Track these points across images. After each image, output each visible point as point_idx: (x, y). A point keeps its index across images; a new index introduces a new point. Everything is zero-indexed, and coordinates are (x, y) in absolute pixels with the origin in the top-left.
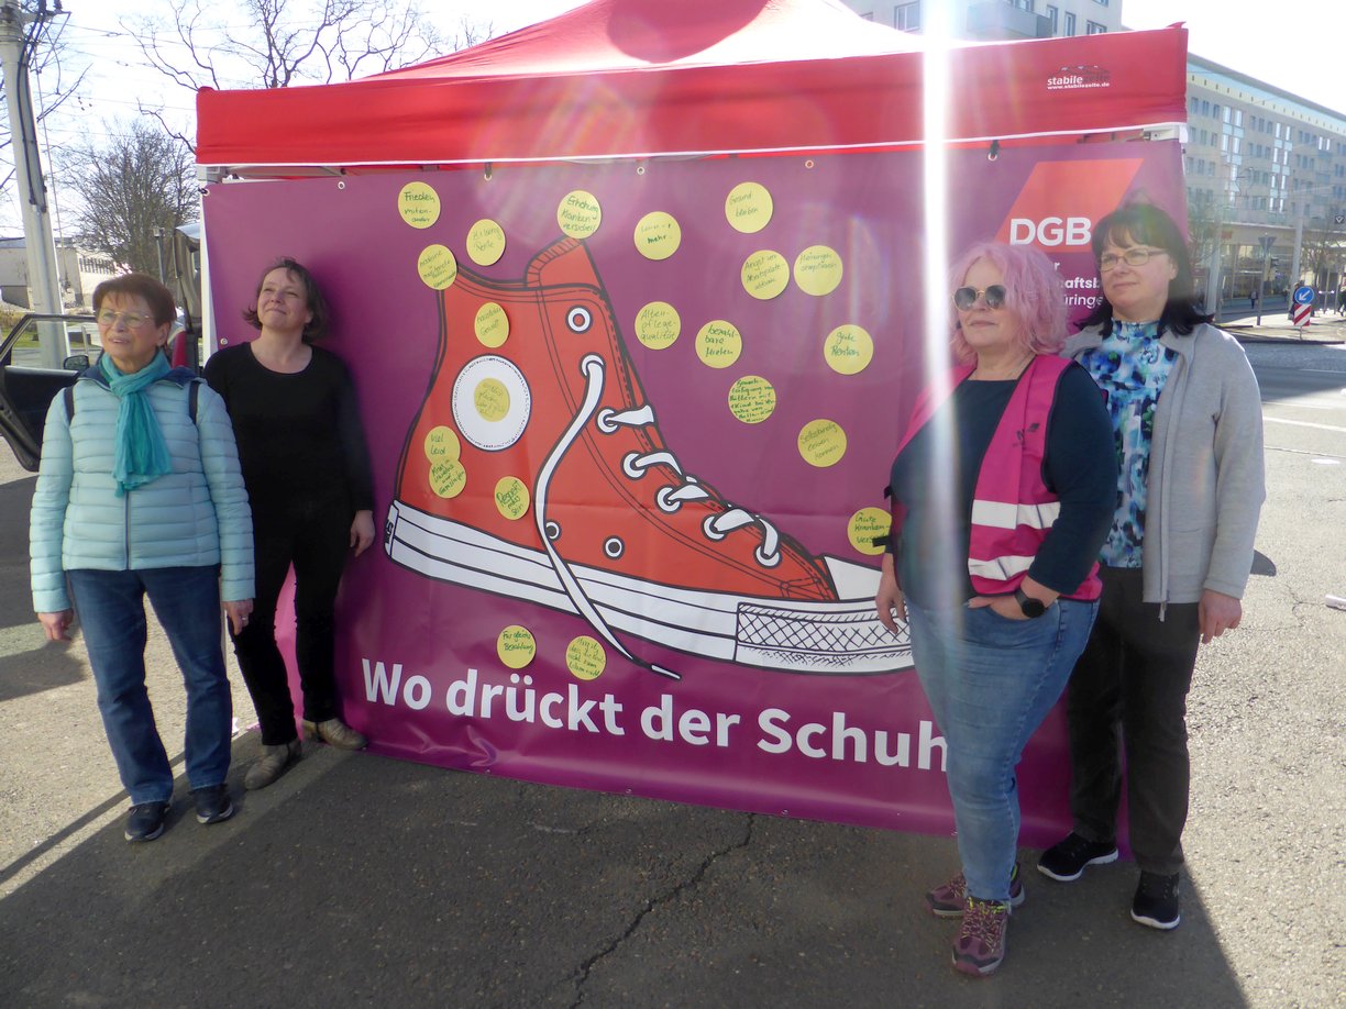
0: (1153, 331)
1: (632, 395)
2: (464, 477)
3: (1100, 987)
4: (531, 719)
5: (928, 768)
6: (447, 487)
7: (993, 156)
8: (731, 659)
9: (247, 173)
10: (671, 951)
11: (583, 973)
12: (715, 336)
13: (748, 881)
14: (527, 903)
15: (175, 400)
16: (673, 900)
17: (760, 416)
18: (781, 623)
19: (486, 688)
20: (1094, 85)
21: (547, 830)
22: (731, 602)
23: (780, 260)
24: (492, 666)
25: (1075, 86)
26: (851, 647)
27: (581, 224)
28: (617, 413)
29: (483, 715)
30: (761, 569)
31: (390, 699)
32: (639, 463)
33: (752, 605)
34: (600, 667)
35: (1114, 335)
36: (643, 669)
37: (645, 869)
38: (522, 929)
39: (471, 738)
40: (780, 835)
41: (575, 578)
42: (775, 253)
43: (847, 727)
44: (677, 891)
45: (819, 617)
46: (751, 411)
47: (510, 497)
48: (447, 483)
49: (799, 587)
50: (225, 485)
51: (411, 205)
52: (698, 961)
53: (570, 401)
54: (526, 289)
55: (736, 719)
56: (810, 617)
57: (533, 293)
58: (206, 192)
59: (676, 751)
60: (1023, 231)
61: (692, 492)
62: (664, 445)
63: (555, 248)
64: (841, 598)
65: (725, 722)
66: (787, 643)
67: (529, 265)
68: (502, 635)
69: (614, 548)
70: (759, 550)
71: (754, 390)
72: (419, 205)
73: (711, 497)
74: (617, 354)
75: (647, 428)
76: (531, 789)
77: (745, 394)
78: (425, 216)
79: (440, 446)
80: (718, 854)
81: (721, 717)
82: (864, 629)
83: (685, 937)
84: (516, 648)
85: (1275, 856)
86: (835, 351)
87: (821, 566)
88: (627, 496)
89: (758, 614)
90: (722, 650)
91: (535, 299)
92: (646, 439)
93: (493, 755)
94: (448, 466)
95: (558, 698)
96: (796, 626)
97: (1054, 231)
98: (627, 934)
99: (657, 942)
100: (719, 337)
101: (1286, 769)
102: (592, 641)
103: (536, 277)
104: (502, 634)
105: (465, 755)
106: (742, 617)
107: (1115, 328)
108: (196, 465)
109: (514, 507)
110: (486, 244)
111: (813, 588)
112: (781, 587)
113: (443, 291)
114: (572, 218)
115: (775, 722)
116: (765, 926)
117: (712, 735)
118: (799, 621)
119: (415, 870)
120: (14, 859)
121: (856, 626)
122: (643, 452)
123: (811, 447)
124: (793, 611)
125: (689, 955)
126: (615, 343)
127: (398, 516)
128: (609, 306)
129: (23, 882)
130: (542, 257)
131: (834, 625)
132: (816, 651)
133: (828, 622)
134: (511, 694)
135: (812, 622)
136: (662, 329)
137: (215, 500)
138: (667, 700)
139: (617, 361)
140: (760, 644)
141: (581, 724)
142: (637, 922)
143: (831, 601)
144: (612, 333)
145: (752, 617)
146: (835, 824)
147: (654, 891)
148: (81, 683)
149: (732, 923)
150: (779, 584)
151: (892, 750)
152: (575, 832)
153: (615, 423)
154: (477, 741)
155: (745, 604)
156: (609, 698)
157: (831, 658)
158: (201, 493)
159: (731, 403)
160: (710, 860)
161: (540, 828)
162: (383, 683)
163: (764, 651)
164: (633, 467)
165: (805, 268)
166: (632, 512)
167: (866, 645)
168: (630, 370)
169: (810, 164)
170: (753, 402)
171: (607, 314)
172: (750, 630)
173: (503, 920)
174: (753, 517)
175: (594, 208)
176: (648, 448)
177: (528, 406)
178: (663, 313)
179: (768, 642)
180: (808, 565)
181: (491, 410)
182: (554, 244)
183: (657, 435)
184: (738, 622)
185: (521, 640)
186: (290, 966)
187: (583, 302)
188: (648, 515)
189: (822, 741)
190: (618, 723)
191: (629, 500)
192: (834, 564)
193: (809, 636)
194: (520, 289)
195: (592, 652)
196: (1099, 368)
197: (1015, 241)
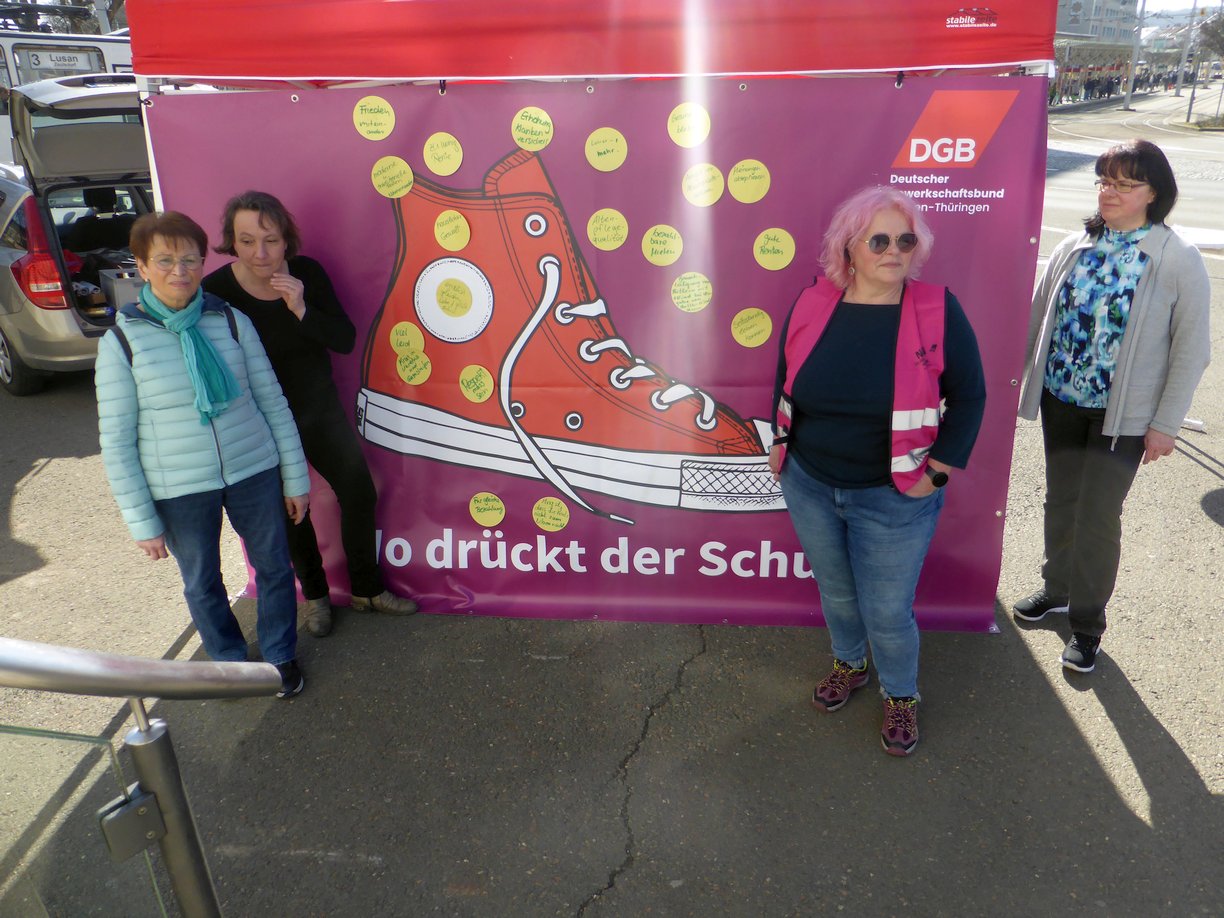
1: (586, 290)
2: (429, 366)
3: (990, 731)
4: (503, 565)
6: (414, 375)
7: (899, 84)
8: (677, 505)
10: (682, 745)
11: (622, 771)
12: (659, 239)
14: (554, 721)
16: (667, 704)
17: (699, 306)
18: (718, 474)
19: (462, 543)
20: (984, 25)
21: (544, 658)
22: (675, 460)
23: (716, 172)
24: (467, 526)
25: (969, 26)
27: (534, 137)
28: (572, 306)
29: (461, 566)
30: (700, 432)
32: (593, 349)
33: (693, 462)
34: (565, 520)
36: (602, 519)
37: (635, 681)
38: (560, 744)
39: (451, 586)
40: (728, 641)
41: (539, 449)
42: (711, 166)
43: (771, 552)
44: (667, 696)
45: (749, 468)
47: (475, 383)
48: (414, 371)
49: (732, 445)
51: (368, 117)
52: (705, 750)
53: (530, 297)
54: (484, 197)
55: (681, 552)
56: (742, 468)
57: (492, 201)
58: (149, 103)
59: (632, 581)
61: (640, 371)
62: (616, 333)
63: (510, 159)
65: (671, 555)
66: (723, 490)
67: (487, 175)
68: (472, 501)
69: (574, 421)
70: (699, 417)
71: (694, 284)
72: (374, 118)
73: (656, 375)
74: (572, 255)
75: (601, 319)
76: (514, 624)
77: (686, 288)
78: (380, 128)
79: (404, 339)
80: (686, 662)
81: (668, 551)
83: (687, 733)
86: (763, 251)
87: (752, 429)
88: (583, 376)
89: (700, 469)
90: (669, 499)
91: (494, 207)
92: (600, 328)
93: (472, 598)
94: (413, 357)
95: (528, 547)
96: (730, 476)
97: (946, 150)
98: (643, 736)
99: (669, 740)
100: (663, 239)
102: (556, 500)
103: (494, 187)
104: (473, 499)
105: (445, 599)
106: (684, 472)
109: (478, 391)
110: (443, 154)
111: (745, 445)
112: (717, 446)
113: (398, 199)
114: (526, 132)
115: (714, 552)
117: (661, 566)
118: (732, 472)
119: (452, 706)
122: (596, 338)
123: (743, 331)
124: (728, 464)
125: (697, 746)
126: (569, 245)
127: (367, 402)
128: (562, 212)
130: (498, 168)
132: (747, 495)
133: (756, 471)
134: (485, 547)
135: (743, 472)
136: (612, 233)
138: (623, 542)
139: (571, 260)
140: (701, 492)
141: (549, 567)
142: (646, 726)
143: (758, 455)
144: (567, 237)
145: (694, 471)
146: (766, 626)
147: (649, 698)
149: (719, 716)
150: (715, 443)
152: (566, 657)
153: (571, 315)
154: (457, 588)
155: (688, 461)
156: (574, 544)
157: (758, 499)
159: (673, 295)
160: (683, 668)
161: (537, 657)
163: (705, 497)
164: (589, 350)
165: (738, 179)
166: (589, 390)
168: (583, 267)
169: (743, 87)
170: (693, 294)
171: (561, 219)
172: (692, 481)
173: (542, 738)
174: (694, 390)
175: (546, 123)
176: (602, 336)
177: (491, 303)
178: (612, 219)
179: (707, 490)
180: (739, 427)
181: (454, 306)
182: (508, 156)
183: (609, 324)
184: (682, 476)
185: (490, 504)
186: (389, 800)
187: (540, 210)
188: (604, 393)
189: (752, 564)
190: (581, 563)
191: (586, 381)
192: (761, 425)
193: (740, 483)
194: (478, 198)
195: (556, 509)
196: (1089, 263)
197: (914, 158)
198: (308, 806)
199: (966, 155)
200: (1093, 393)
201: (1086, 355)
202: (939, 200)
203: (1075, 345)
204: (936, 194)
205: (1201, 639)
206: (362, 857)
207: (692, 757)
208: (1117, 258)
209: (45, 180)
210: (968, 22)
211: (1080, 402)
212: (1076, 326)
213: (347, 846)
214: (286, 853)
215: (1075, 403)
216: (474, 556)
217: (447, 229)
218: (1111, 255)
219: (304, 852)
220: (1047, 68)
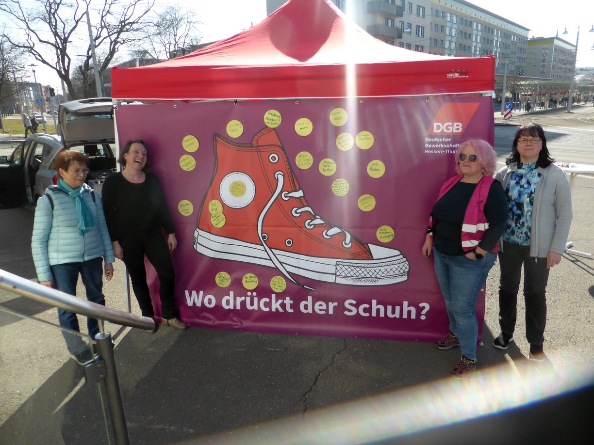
1: (295, 186)
2: (225, 219)
4: (256, 308)
5: (406, 318)
6: (218, 223)
7: (428, 100)
8: (334, 282)
10: (332, 388)
11: (304, 398)
12: (326, 164)
14: (275, 376)
16: (327, 371)
17: (344, 193)
18: (352, 268)
19: (238, 298)
20: (463, 77)
21: (273, 350)
22: (334, 261)
23: (350, 136)
24: (240, 289)
25: (457, 77)
26: (378, 276)
27: (273, 122)
28: (289, 193)
29: (237, 308)
30: (344, 249)
31: (199, 305)
32: (298, 211)
33: (341, 262)
34: (284, 287)
36: (300, 287)
37: (313, 361)
38: (277, 386)
39: (232, 317)
40: (356, 345)
41: (274, 254)
42: (348, 134)
43: (377, 305)
44: (327, 367)
45: (366, 266)
46: (340, 192)
48: (218, 221)
49: (359, 255)
52: (342, 391)
53: (271, 189)
54: (252, 147)
55: (336, 304)
56: (363, 265)
57: (255, 148)
58: (116, 109)
59: (314, 317)
60: (438, 127)
61: (318, 221)
62: (307, 204)
63: (263, 131)
64: (374, 258)
65: (331, 305)
66: (355, 275)
67: (253, 137)
68: (244, 277)
69: (289, 243)
70: (344, 242)
71: (341, 184)
73: (326, 223)
74: (289, 171)
75: (301, 198)
76: (260, 335)
77: (338, 185)
79: (215, 207)
80: (337, 353)
82: (383, 269)
83: (335, 383)
84: (250, 282)
86: (371, 169)
87: (367, 247)
88: (293, 223)
89: (344, 266)
90: (331, 279)
91: (256, 151)
92: (300, 203)
93: (242, 323)
94: (218, 215)
95: (267, 300)
96: (358, 269)
97: (449, 127)
98: (314, 384)
99: (326, 386)
100: (328, 165)
102: (280, 278)
103: (256, 142)
105: (230, 324)
106: (337, 267)
110: (235, 129)
111: (364, 255)
112: (352, 255)
113: (216, 147)
114: (270, 120)
115: (351, 304)
116: (361, 377)
117: (327, 310)
118: (359, 267)
119: (230, 369)
121: (380, 268)
122: (299, 207)
123: (363, 204)
124: (357, 264)
125: (338, 389)
126: (288, 167)
127: (199, 235)
128: (285, 153)
130: (258, 135)
131: (372, 268)
132: (365, 278)
133: (370, 267)
134: (248, 299)
135: (364, 267)
136: (306, 161)
138: (310, 298)
139: (289, 173)
140: (345, 276)
141: (277, 309)
142: (316, 380)
143: (370, 260)
144: (287, 163)
145: (342, 266)
146: (375, 340)
147: (319, 368)
149: (350, 377)
151: (393, 312)
152: (283, 350)
153: (288, 196)
154: (235, 319)
155: (339, 262)
156: (288, 298)
157: (371, 280)
159: (332, 189)
160: (335, 355)
161: (270, 349)
162: (194, 298)
163: (346, 279)
164: (296, 213)
165: (360, 140)
166: (295, 229)
167: (383, 275)
168: (294, 177)
169: (361, 102)
170: (341, 188)
171: (285, 156)
172: (341, 271)
173: (269, 383)
174: (342, 230)
175: (279, 116)
176: (302, 205)
177: (254, 191)
178: (306, 156)
179: (347, 275)
180: (362, 247)
181: (238, 193)
182: (263, 129)
183: (305, 201)
184: (336, 269)
185: (252, 279)
186: (199, 407)
187: (275, 152)
188: (302, 230)
189: (368, 310)
190: (291, 308)
191: (295, 225)
192: (371, 246)
193: (362, 272)
194: (250, 147)
195: (280, 282)
196: (515, 179)
197: (435, 131)
198: (163, 408)
199: (458, 129)
200: (526, 239)
201: (521, 221)
202: (446, 148)
203: (515, 217)
204: (445, 146)
205: (580, 350)
206: (186, 429)
208: (528, 175)
209: (69, 142)
210: (456, 75)
211: (521, 243)
212: (515, 208)
213: (179, 425)
214: (153, 426)
215: (518, 244)
216: (243, 304)
218: (525, 174)
219: (160, 426)
220: (492, 94)
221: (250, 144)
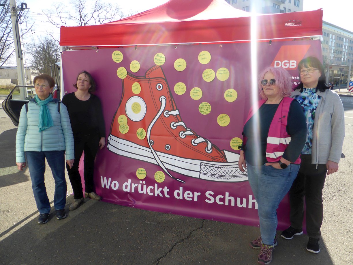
0: (314, 91)
1: (173, 107)
2: (128, 128)
4: (145, 193)
5: (251, 208)
6: (124, 131)
7: (270, 44)
8: (198, 177)
9: (73, 48)
10: (182, 256)
11: (158, 262)
12: (195, 92)
13: (202, 238)
14: (143, 242)
15: (54, 107)
16: (182, 243)
17: (207, 113)
18: (212, 168)
19: (133, 184)
20: (297, 25)
21: (149, 223)
22: (199, 162)
23: (213, 71)
24: (135, 179)
25: (292, 25)
26: (230, 175)
27: (160, 62)
28: (169, 112)
29: (132, 192)
30: (207, 153)
31: (108, 187)
32: (175, 125)
33: (204, 163)
34: (163, 179)
35: (304, 92)
36: (175, 180)
37: (175, 234)
38: (142, 249)
39: (129, 198)
40: (211, 225)
41: (157, 155)
42: (211, 70)
43: (229, 196)
44: (183, 240)
45: (222, 167)
46: (204, 112)
47: (141, 134)
48: (124, 130)
49: (217, 158)
50: (67, 129)
51: (116, 56)
52: (189, 259)
53: (157, 108)
55: (199, 194)
56: (220, 166)
57: (147, 80)
58: (62, 53)
59: (183, 202)
61: (189, 133)
62: (181, 120)
63: (153, 68)
64: (228, 161)
65: (196, 194)
66: (213, 174)
67: (146, 73)
69: (168, 147)
70: (206, 148)
71: (205, 106)
72: (117, 57)
73: (194, 134)
74: (169, 96)
75: (177, 116)
76: (145, 212)
77: (203, 107)
78: (119, 59)
79: (122, 120)
80: (194, 230)
81: (195, 193)
82: (234, 170)
83: (185, 253)
84: (141, 174)
85: (346, 234)
86: (227, 96)
87: (223, 153)
88: (171, 133)
89: (206, 166)
90: (196, 175)
91: (148, 81)
92: (177, 119)
93: (135, 202)
94: (124, 125)
95: (152, 187)
96: (216, 169)
97: (286, 64)
98: (170, 251)
99: (178, 254)
101: (348, 210)
102: (161, 172)
103: (148, 76)
104: (138, 170)
105: (128, 202)
106: (201, 166)
107: (304, 90)
108: (59, 124)
109: (142, 136)
110: (135, 66)
111: (221, 159)
112: (212, 158)
113: (123, 79)
114: (158, 60)
115: (210, 195)
116: (207, 250)
117: (193, 198)
118: (217, 167)
119: (113, 233)
120: (9, 228)
121: (232, 169)
122: (176, 122)
123: (220, 121)
124: (215, 165)
125: (186, 258)
126: (169, 93)
127: (111, 138)
128: (167, 83)
129: (10, 234)
130: (150, 70)
131: (226, 169)
132: (221, 176)
133: (225, 168)
134: (140, 186)
135: (220, 168)
136: (181, 89)
137: (64, 133)
138: (181, 188)
140: (206, 174)
141: (158, 194)
142: (172, 248)
143: (225, 162)
144: (168, 91)
145: (204, 166)
146: (226, 222)
147: (177, 240)
148: (28, 182)
149: (198, 249)
150: (211, 157)
151: (241, 203)
152: (156, 223)
153: (169, 114)
154: (131, 198)
155: (202, 163)
156: (166, 187)
157: (225, 178)
158: (60, 132)
159: (199, 109)
160: (192, 232)
161: (147, 222)
162: (106, 183)
163: (207, 175)
164: (173, 126)
165: (219, 74)
166: (173, 138)
167: (235, 174)
168: (173, 100)
169: (221, 46)
170: (205, 109)
171: (167, 85)
172: (204, 170)
173: (136, 247)
174: (205, 140)
175: (163, 58)
176: (177, 121)
177: (146, 110)
178: (181, 85)
179: (208, 173)
180: (219, 152)
181: (136, 110)
183: (179, 117)
184: (200, 168)
185: (142, 172)
186: (80, 258)
187: (160, 82)
188: (177, 139)
189: (223, 200)
190: (168, 194)
191: (172, 135)
192: (226, 152)
193: (219, 172)
194: (144, 79)
195: (161, 175)
196: (300, 100)
197: (276, 67)
199: (293, 65)
207: (183, 261)
217: (135, 88)
220: (320, 38)
221: (144, 76)
